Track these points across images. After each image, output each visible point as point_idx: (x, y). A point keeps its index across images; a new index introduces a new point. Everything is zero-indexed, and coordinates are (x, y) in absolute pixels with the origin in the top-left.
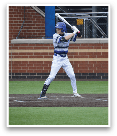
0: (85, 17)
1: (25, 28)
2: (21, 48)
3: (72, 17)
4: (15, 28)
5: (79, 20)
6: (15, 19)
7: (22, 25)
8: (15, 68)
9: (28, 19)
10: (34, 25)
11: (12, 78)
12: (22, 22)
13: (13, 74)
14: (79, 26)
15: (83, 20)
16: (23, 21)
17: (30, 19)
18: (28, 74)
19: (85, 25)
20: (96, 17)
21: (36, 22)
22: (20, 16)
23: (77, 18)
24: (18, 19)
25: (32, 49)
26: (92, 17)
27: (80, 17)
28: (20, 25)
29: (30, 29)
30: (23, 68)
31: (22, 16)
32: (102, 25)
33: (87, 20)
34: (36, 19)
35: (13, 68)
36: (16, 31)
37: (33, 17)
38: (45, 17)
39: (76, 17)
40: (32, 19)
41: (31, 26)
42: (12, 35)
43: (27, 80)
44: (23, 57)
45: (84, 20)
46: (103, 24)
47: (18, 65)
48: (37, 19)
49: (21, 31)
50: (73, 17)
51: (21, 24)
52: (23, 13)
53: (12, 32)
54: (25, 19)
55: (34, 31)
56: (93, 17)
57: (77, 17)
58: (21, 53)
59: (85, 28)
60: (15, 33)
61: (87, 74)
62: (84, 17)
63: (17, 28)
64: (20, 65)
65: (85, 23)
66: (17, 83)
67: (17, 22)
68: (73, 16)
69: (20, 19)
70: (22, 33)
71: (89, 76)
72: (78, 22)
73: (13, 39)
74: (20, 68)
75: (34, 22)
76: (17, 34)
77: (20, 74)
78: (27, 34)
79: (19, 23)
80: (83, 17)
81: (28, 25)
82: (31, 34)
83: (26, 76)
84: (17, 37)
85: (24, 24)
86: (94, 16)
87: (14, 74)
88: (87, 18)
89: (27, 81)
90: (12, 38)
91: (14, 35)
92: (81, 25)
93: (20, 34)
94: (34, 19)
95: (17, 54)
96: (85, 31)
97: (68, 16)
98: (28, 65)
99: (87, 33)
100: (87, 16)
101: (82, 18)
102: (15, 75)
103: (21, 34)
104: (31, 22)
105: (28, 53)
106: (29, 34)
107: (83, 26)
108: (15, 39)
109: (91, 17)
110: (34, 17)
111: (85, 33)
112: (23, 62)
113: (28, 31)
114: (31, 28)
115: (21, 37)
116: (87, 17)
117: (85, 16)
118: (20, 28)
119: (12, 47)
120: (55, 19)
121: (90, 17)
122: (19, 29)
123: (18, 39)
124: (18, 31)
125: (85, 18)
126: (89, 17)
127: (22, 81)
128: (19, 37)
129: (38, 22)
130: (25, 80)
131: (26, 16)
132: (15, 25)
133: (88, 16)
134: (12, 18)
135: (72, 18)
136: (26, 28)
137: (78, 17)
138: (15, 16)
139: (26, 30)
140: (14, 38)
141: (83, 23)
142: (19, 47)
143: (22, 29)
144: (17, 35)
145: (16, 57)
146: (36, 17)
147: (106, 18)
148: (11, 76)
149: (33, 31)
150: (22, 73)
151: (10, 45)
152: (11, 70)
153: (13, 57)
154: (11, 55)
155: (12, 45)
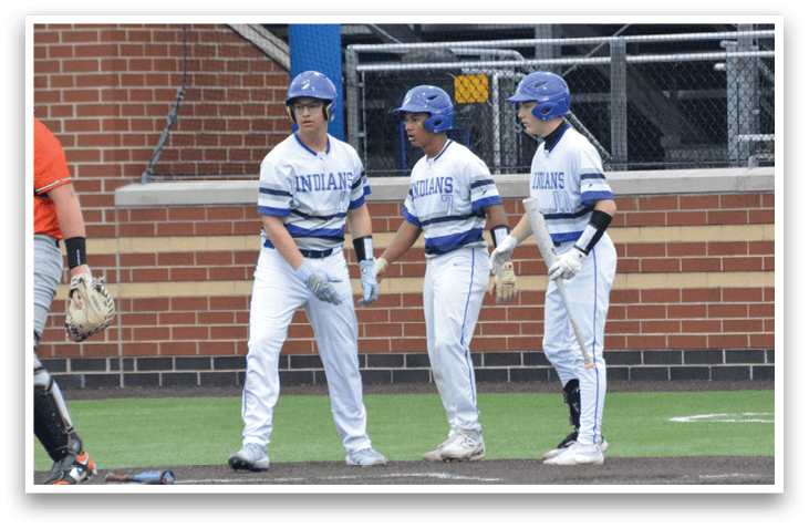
0: (500, 63)
1: (187, 125)
2: (166, 232)
3: (432, 65)
4: (137, 125)
5: (466, 81)
6: (137, 80)
7: (172, 112)
8: (140, 334)
9: (201, 80)
10: (234, 110)
11: (122, 385)
12: (170, 95)
13: (128, 364)
14: (468, 108)
15: (485, 81)
16: (175, 90)
17: (210, 80)
18: (204, 363)
19: (496, 107)
20: (558, 61)
21: (243, 95)
22: (161, 65)
23: (458, 72)
24: (152, 80)
25: (224, 231)
26: (535, 62)
27: (473, 64)
28: (163, 110)
29: (211, 132)
30: (178, 333)
31: (170, 65)
32: (585, 104)
33: (510, 80)
34: (244, 77)
35: (126, 334)
36: (139, 140)
37: (229, 69)
38: (288, 65)
39: (449, 65)
40: (225, 81)
41: (219, 117)
42: (122, 163)
43: (200, 395)
44: (179, 277)
45: (495, 78)
46: (589, 98)
47: (152, 319)
48: (248, 80)
49: (166, 143)
50: (438, 65)
51: (169, 103)
52: (175, 50)
53: (122, 148)
54: (185, 80)
55: (236, 140)
56: (541, 61)
57: (455, 65)
58: (167, 258)
59: (497, 121)
60: (138, 155)
61: (514, 359)
62: (495, 63)
63: (147, 125)
64: (166, 319)
65: (496, 93)
66: (147, 411)
67: (147, 95)
68: (435, 61)
69: (161, 80)
70: (172, 151)
71: (522, 366)
72: (462, 90)
73: (127, 182)
74: (164, 333)
75: (234, 95)
76: (148, 155)
77: (166, 363)
78: (197, 154)
79: (154, 102)
80: (489, 63)
81: (203, 110)
82: (221, 154)
83: (198, 372)
84: (145, 174)
85: (181, 103)
86: (543, 58)
87: (135, 365)
88: (510, 68)
89: (204, 399)
90: (123, 177)
91: (131, 162)
92: (477, 104)
93: (160, 159)
94: (235, 81)
95: (147, 258)
96: (497, 134)
97: (412, 61)
98: (205, 318)
99: (507, 146)
100: (506, 58)
101: (480, 68)
102: (140, 368)
103: (167, 155)
104: (219, 95)
105: (205, 257)
106: (211, 155)
107: (490, 109)
108: (139, 181)
109: (529, 62)
110: (232, 66)
111: (497, 146)
112: (179, 302)
113: (203, 140)
114: (220, 125)
115: (164, 173)
116: (512, 63)
117: (497, 58)
118: (161, 125)
119: (121, 226)
120: (344, 74)
121: (522, 62)
122: (154, 132)
123: (153, 181)
124: (154, 140)
125: (498, 68)
126: (517, 63)
127: (177, 400)
128: (155, 174)
129: (255, 92)
130: (192, 395)
131: (194, 65)
132: (138, 110)
133: (512, 58)
134: (120, 73)
135: (430, 70)
136: (195, 125)
137: (461, 64)
138: (135, 65)
139: (191, 136)
140: (130, 178)
141: (486, 94)
142: (155, 223)
143: (171, 133)
144: (147, 163)
145: (141, 277)
146: (242, 66)
147: (607, 66)
148: (121, 372)
149: (227, 140)
150: (174, 358)
151: (110, 216)
152: (120, 342)
153: (125, 279)
154: (118, 268)
155: (123, 213)
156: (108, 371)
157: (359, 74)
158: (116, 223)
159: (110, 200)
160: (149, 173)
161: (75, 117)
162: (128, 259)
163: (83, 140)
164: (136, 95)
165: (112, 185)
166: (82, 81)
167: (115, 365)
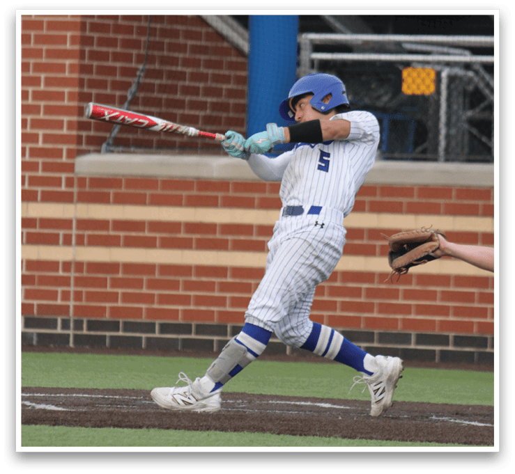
1: (147, 102)
2: (121, 200)
7: (133, 89)
8: (91, 296)
9: (164, 61)
11: (71, 345)
13: (78, 325)
15: (434, 77)
24: (117, 57)
25: (176, 203)
28: (125, 86)
29: (171, 110)
30: (127, 297)
34: (205, 61)
35: (78, 296)
37: (191, 53)
38: (247, 51)
41: (179, 97)
42: (84, 134)
44: (131, 243)
51: (131, 80)
53: (85, 119)
58: (120, 225)
61: (442, 340)
63: (109, 99)
64: (116, 283)
67: (111, 71)
71: (451, 348)
72: (410, 81)
73: (88, 152)
74: (113, 297)
79: (118, 78)
83: (144, 336)
84: (104, 145)
85: (142, 80)
87: (85, 326)
90: (84, 147)
91: (92, 133)
93: (120, 132)
95: (103, 224)
98: (153, 285)
102: (89, 329)
105: (156, 226)
108: (99, 151)
112: (130, 267)
119: (79, 193)
123: (112, 152)
128: (116, 146)
129: (214, 75)
131: (159, 46)
134: (87, 49)
138: (102, 42)
140: (91, 148)
141: (433, 88)
142: (112, 191)
144: (108, 135)
145: (95, 242)
148: (71, 332)
149: (185, 118)
150: (121, 321)
151: (70, 182)
152: (72, 303)
153: (80, 242)
154: (74, 232)
155: (82, 181)
156: (59, 330)
157: (312, 62)
158: (75, 190)
159: (70, 168)
160: (108, 144)
161: (42, 87)
162: (84, 224)
163: (49, 110)
164: (101, 70)
165: (73, 154)
166: (51, 54)
167: (65, 325)
